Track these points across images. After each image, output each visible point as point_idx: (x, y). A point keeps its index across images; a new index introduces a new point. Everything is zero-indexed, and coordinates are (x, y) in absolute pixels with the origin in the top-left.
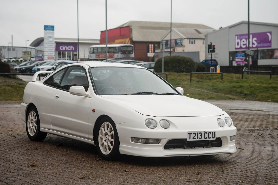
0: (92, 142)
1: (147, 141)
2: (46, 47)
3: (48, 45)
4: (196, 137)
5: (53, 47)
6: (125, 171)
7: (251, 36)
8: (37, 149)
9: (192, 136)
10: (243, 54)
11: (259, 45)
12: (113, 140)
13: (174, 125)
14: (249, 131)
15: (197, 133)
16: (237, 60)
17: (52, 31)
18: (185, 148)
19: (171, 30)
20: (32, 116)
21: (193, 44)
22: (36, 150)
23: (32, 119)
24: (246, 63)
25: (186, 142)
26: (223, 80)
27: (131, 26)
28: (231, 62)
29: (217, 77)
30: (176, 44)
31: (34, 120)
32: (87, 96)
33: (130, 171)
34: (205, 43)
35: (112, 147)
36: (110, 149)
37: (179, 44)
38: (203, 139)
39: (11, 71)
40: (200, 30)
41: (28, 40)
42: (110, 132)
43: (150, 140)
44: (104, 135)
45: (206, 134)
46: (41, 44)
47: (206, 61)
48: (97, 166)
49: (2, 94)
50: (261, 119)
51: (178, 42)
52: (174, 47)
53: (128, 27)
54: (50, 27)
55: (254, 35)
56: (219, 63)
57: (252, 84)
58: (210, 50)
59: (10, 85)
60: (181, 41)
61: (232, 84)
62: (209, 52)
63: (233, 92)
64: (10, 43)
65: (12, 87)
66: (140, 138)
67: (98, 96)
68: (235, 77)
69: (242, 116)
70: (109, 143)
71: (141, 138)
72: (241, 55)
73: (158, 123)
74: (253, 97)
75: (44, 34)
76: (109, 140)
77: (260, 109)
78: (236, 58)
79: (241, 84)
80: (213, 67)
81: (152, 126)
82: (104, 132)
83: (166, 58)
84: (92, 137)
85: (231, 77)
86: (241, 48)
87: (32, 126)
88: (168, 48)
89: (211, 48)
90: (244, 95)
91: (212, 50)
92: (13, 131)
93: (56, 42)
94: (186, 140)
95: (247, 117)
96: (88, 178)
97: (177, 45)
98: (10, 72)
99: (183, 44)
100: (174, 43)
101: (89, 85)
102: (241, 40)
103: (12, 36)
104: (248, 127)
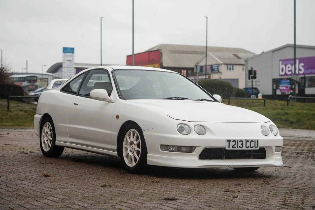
0: (115, 154)
1: (179, 149)
2: (65, 72)
3: (67, 70)
4: (236, 146)
5: (72, 72)
6: (153, 182)
7: (297, 61)
8: (52, 164)
9: (232, 144)
10: (288, 81)
11: (307, 71)
12: (140, 150)
13: (211, 131)
14: (297, 154)
15: (238, 141)
16: (281, 88)
17: (71, 54)
18: (223, 159)
19: (206, 55)
20: (47, 129)
21: (232, 70)
22: (50, 164)
23: (47, 132)
24: (292, 91)
25: (224, 152)
26: (266, 107)
27: (161, 50)
28: (274, 91)
29: (258, 104)
30: (212, 70)
31: (49, 133)
32: (109, 101)
33: (159, 182)
34: (245, 69)
35: (138, 158)
36: (135, 161)
37: (216, 71)
38: (244, 148)
39: (25, 94)
40: (239, 55)
41: (45, 66)
42: (136, 141)
43: (183, 148)
44: (129, 145)
45: (247, 142)
46: (60, 70)
47: (246, 89)
48: (120, 178)
49: (14, 120)
50: (309, 144)
51: (214, 68)
52: (210, 74)
53: (158, 50)
54: (70, 49)
55: (301, 60)
56: (260, 91)
57: (299, 111)
58: (251, 76)
59: (23, 110)
60: (217, 67)
61: (276, 111)
62: (249, 79)
63: (277, 120)
64: (25, 69)
65: (25, 111)
66: (170, 146)
67: (123, 101)
68: (279, 104)
69: (288, 141)
70: (135, 154)
71: (172, 146)
72: (286, 83)
73: (191, 128)
74: (300, 125)
75: (63, 57)
76: (135, 150)
77: (308, 136)
78: (281, 85)
79: (286, 111)
80: (254, 96)
81: (185, 132)
82: (129, 141)
83: (201, 82)
84: (115, 147)
85: (275, 105)
86: (286, 74)
87: (47, 141)
88: (203, 75)
89: (252, 74)
90: (290, 123)
91: (252, 76)
92: (25, 149)
93: (75, 68)
94: (225, 148)
95: (294, 142)
96: (110, 186)
97: (214, 72)
98: (23, 95)
99: (220, 70)
100: (210, 70)
101: (113, 89)
102: (286, 65)
103: (27, 61)
104: (295, 150)
